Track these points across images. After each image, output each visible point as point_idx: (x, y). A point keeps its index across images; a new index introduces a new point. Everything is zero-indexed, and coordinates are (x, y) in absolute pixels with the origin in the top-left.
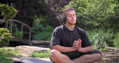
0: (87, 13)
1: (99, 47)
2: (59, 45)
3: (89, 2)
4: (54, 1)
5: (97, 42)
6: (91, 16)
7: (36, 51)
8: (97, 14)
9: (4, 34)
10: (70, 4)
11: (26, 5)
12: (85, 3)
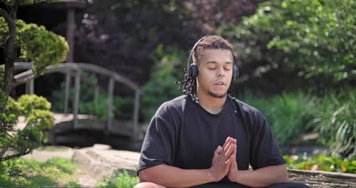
0: (313, 39)
1: (348, 148)
2: (167, 164)
3: (322, 3)
4: (214, 5)
5: (344, 131)
6: (326, 50)
7: (121, 171)
8: (346, 44)
9: (35, 114)
10: (260, 12)
11: (129, 18)
12: (308, 9)
